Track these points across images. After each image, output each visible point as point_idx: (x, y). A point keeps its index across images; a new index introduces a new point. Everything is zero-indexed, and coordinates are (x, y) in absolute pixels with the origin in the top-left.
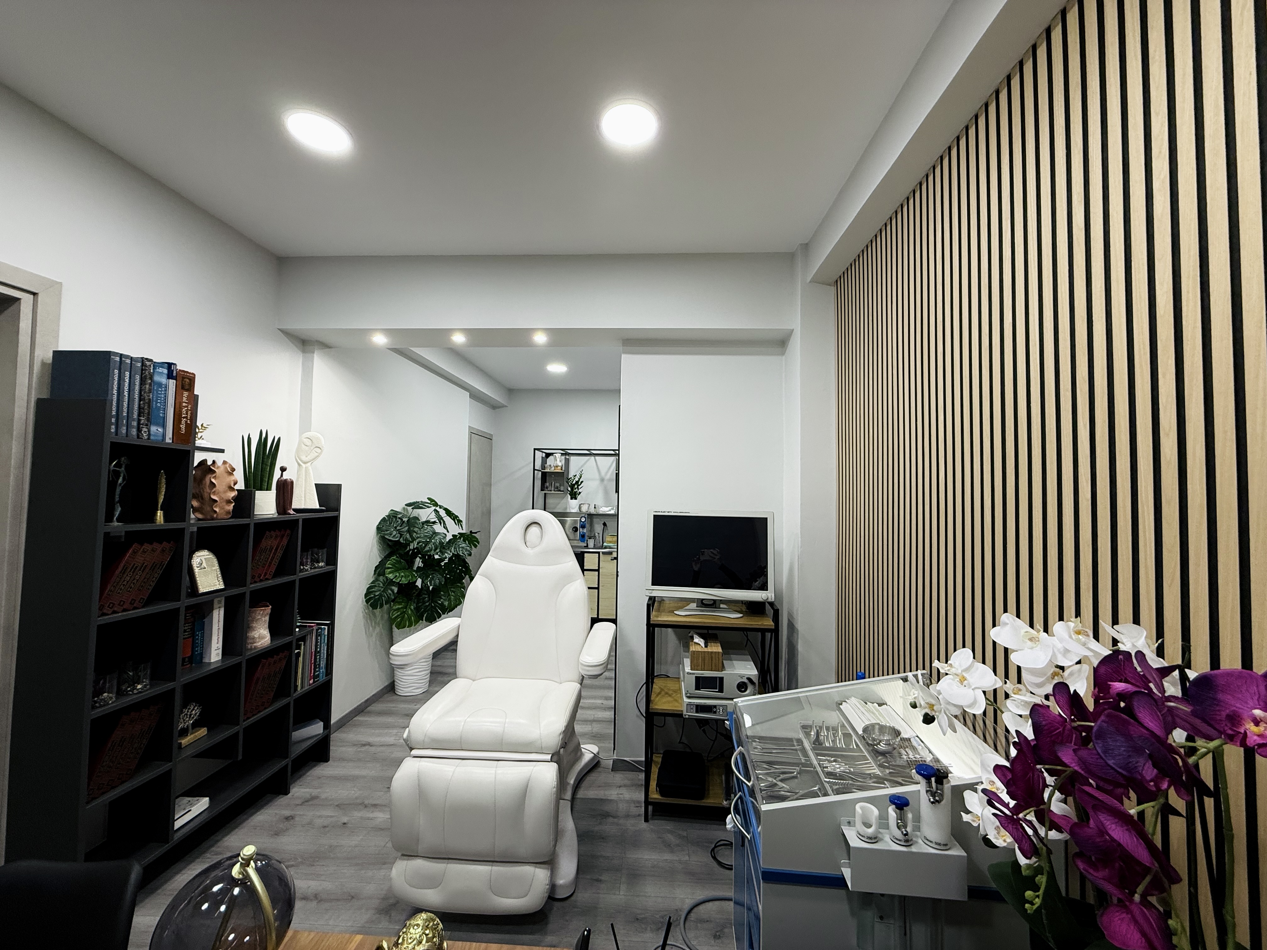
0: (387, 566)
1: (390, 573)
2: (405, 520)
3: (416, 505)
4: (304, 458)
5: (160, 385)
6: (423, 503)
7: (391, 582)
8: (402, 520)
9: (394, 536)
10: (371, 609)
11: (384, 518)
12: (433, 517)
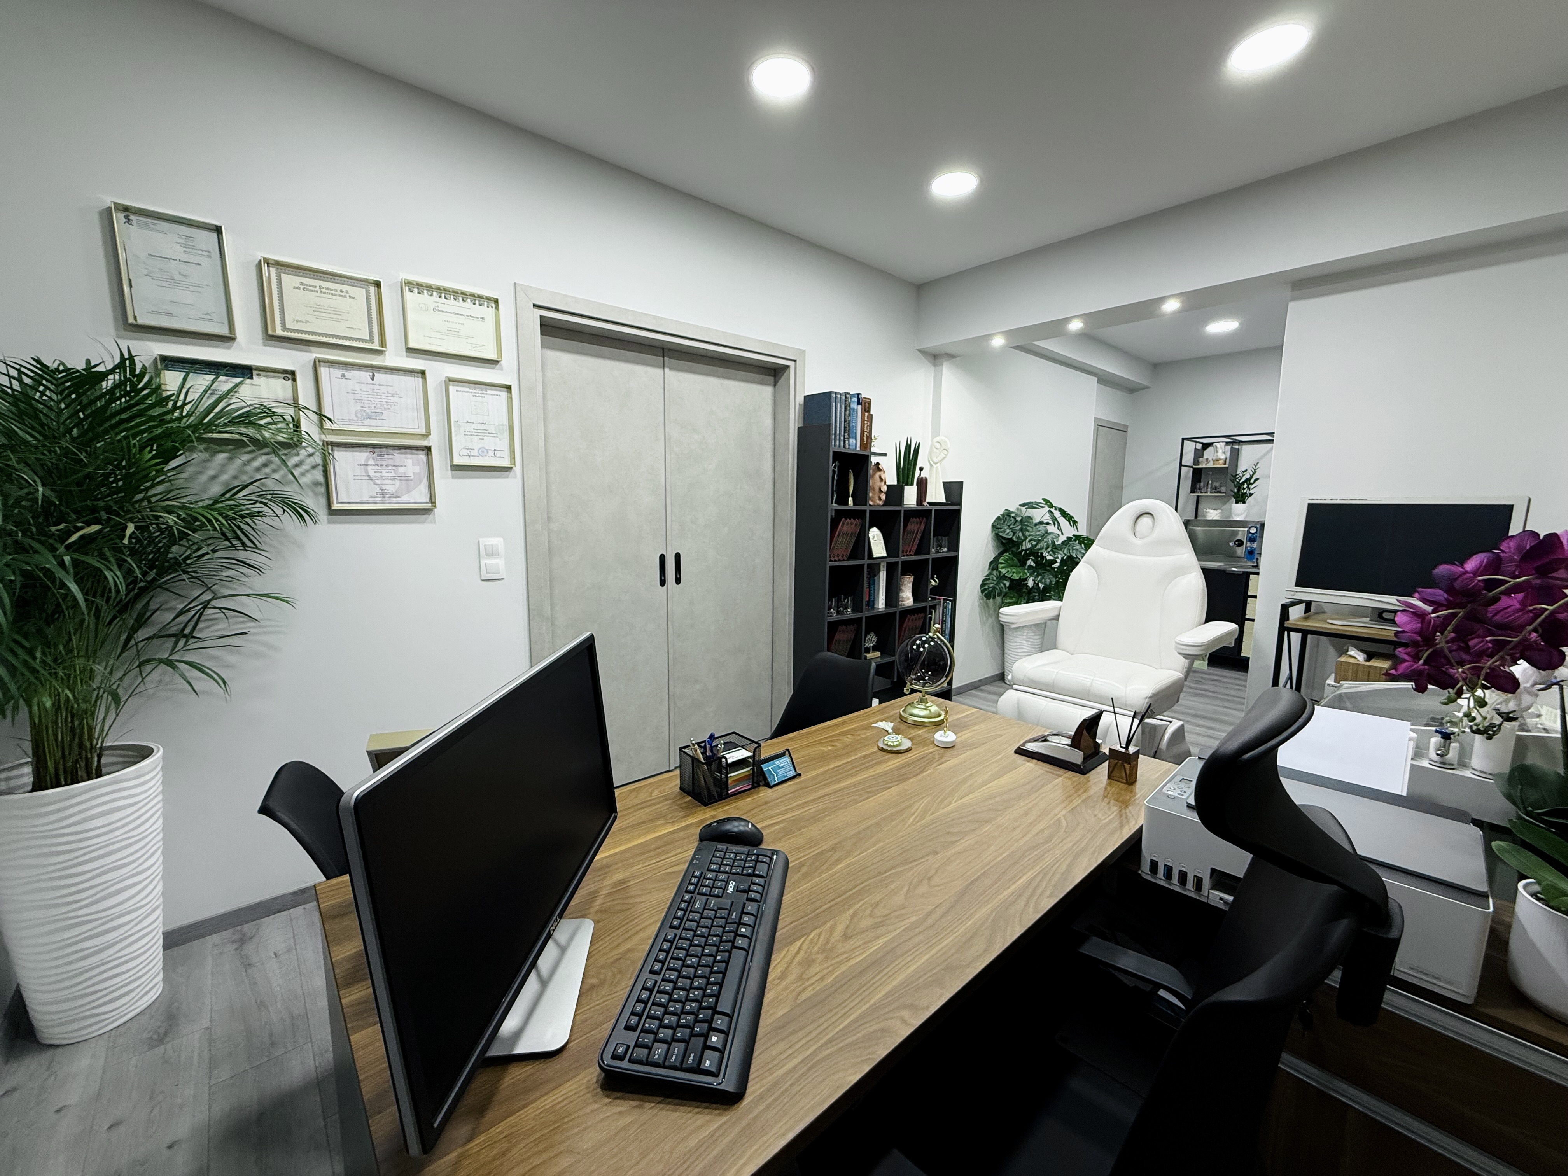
0: (1000, 561)
1: (1003, 568)
2: (1019, 519)
3: (1030, 505)
4: (936, 460)
5: (853, 409)
6: (1037, 503)
7: (1004, 577)
8: (1014, 518)
9: (1007, 534)
10: (985, 599)
11: (999, 517)
12: (1047, 518)
